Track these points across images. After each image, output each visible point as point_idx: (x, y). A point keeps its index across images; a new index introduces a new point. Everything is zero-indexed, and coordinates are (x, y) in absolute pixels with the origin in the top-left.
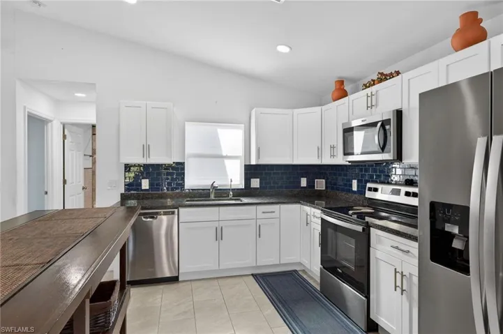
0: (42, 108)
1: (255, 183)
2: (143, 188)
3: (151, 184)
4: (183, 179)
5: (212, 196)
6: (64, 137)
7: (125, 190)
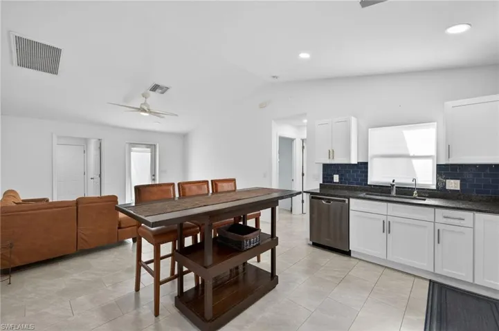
0: (288, 132)
1: (453, 185)
2: (335, 181)
3: (340, 179)
4: (367, 176)
5: (394, 193)
6: (303, 147)
7: (324, 182)
